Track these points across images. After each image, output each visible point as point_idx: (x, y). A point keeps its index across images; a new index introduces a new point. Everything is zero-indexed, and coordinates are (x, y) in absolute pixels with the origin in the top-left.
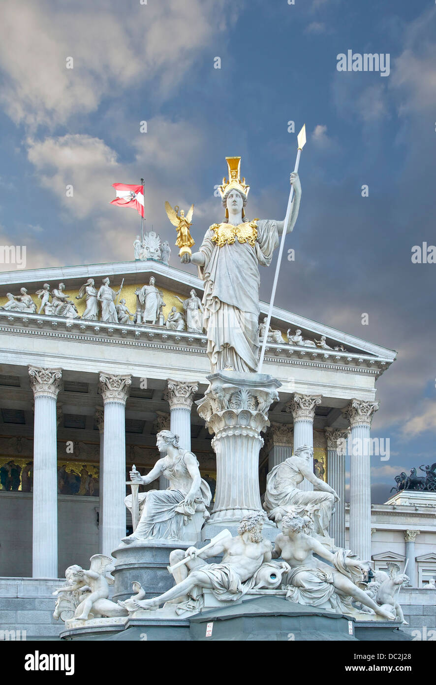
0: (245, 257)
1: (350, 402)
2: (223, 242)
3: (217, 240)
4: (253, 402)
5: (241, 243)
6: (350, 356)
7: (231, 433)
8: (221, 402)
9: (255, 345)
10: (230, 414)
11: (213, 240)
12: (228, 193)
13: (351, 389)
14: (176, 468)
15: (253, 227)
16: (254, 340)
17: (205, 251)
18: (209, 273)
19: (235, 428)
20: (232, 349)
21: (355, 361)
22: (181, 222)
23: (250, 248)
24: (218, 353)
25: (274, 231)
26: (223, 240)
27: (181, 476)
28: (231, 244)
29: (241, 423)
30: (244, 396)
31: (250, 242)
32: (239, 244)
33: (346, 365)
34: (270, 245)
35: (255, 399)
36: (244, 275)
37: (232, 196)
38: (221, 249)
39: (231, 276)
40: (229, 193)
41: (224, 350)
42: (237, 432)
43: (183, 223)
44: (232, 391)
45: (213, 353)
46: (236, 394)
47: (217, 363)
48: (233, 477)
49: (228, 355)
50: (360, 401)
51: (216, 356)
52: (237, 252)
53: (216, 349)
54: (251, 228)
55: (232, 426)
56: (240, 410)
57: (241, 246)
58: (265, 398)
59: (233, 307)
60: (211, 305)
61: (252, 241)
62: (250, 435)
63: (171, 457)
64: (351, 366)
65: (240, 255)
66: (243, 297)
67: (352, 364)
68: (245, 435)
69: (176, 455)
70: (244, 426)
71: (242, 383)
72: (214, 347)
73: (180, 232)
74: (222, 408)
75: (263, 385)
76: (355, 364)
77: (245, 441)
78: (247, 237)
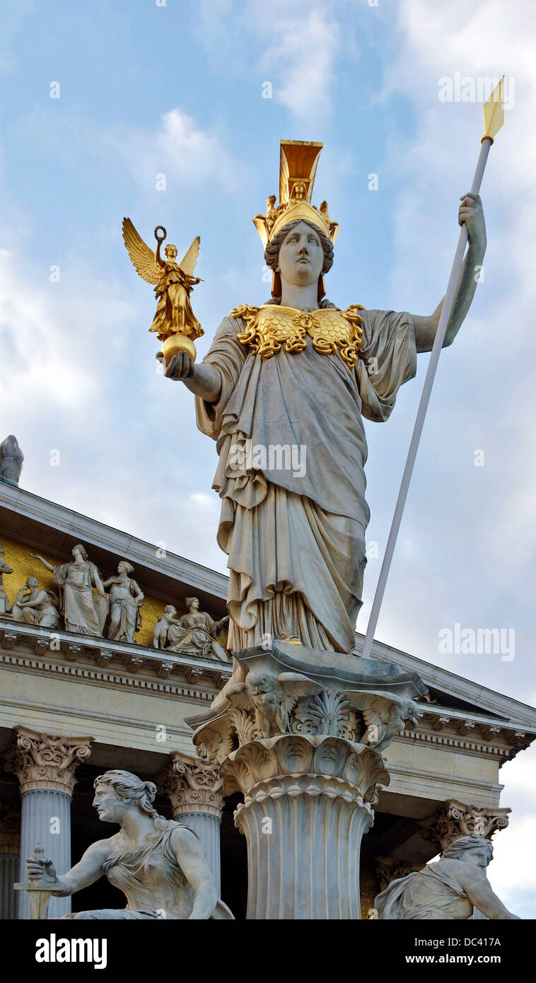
0: (332, 386)
1: (442, 807)
2: (272, 346)
3: (255, 342)
4: (351, 724)
5: (322, 354)
6: (446, 713)
7: (295, 789)
8: (270, 715)
9: (354, 597)
10: (294, 746)
11: (242, 341)
12: (286, 230)
13: (445, 780)
14: (146, 862)
15: (350, 321)
16: (352, 584)
17: (221, 363)
18: (235, 416)
19: (304, 779)
20: (298, 598)
21: (457, 725)
22: (167, 273)
23: (344, 368)
24: (259, 603)
25: (406, 337)
26: (272, 342)
27: (160, 881)
28: (294, 353)
29: (322, 770)
30: (331, 706)
31: (344, 354)
32: (317, 356)
33: (435, 732)
34: (394, 370)
35: (356, 718)
36: (332, 428)
37: (297, 238)
38: (266, 363)
39: (295, 425)
40: (289, 230)
41: (274, 598)
42: (312, 789)
43: (175, 277)
44: (301, 693)
45: (245, 605)
46: (313, 700)
47: (254, 628)
48: (299, 893)
49: (285, 611)
50: (466, 807)
51: (254, 610)
52: (310, 372)
53: (255, 594)
54: (347, 323)
55: (298, 775)
56: (322, 738)
57: (321, 360)
58: (385, 716)
59: (304, 499)
60: (240, 490)
61: (349, 352)
62: (345, 798)
63: (132, 835)
64: (448, 735)
65: (319, 380)
66: (329, 478)
67: (448, 730)
68: (332, 795)
69: (147, 831)
70: (328, 777)
71: (325, 676)
72: (247, 591)
73: (165, 296)
74: (273, 730)
75: (380, 684)
76: (454, 732)
77: (330, 811)
78: (338, 340)
